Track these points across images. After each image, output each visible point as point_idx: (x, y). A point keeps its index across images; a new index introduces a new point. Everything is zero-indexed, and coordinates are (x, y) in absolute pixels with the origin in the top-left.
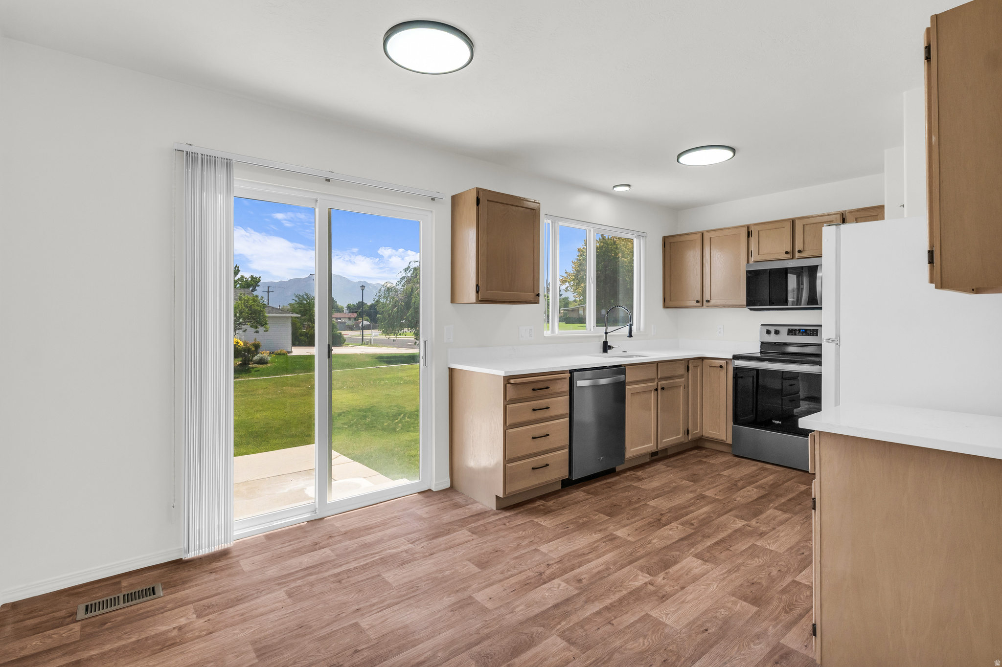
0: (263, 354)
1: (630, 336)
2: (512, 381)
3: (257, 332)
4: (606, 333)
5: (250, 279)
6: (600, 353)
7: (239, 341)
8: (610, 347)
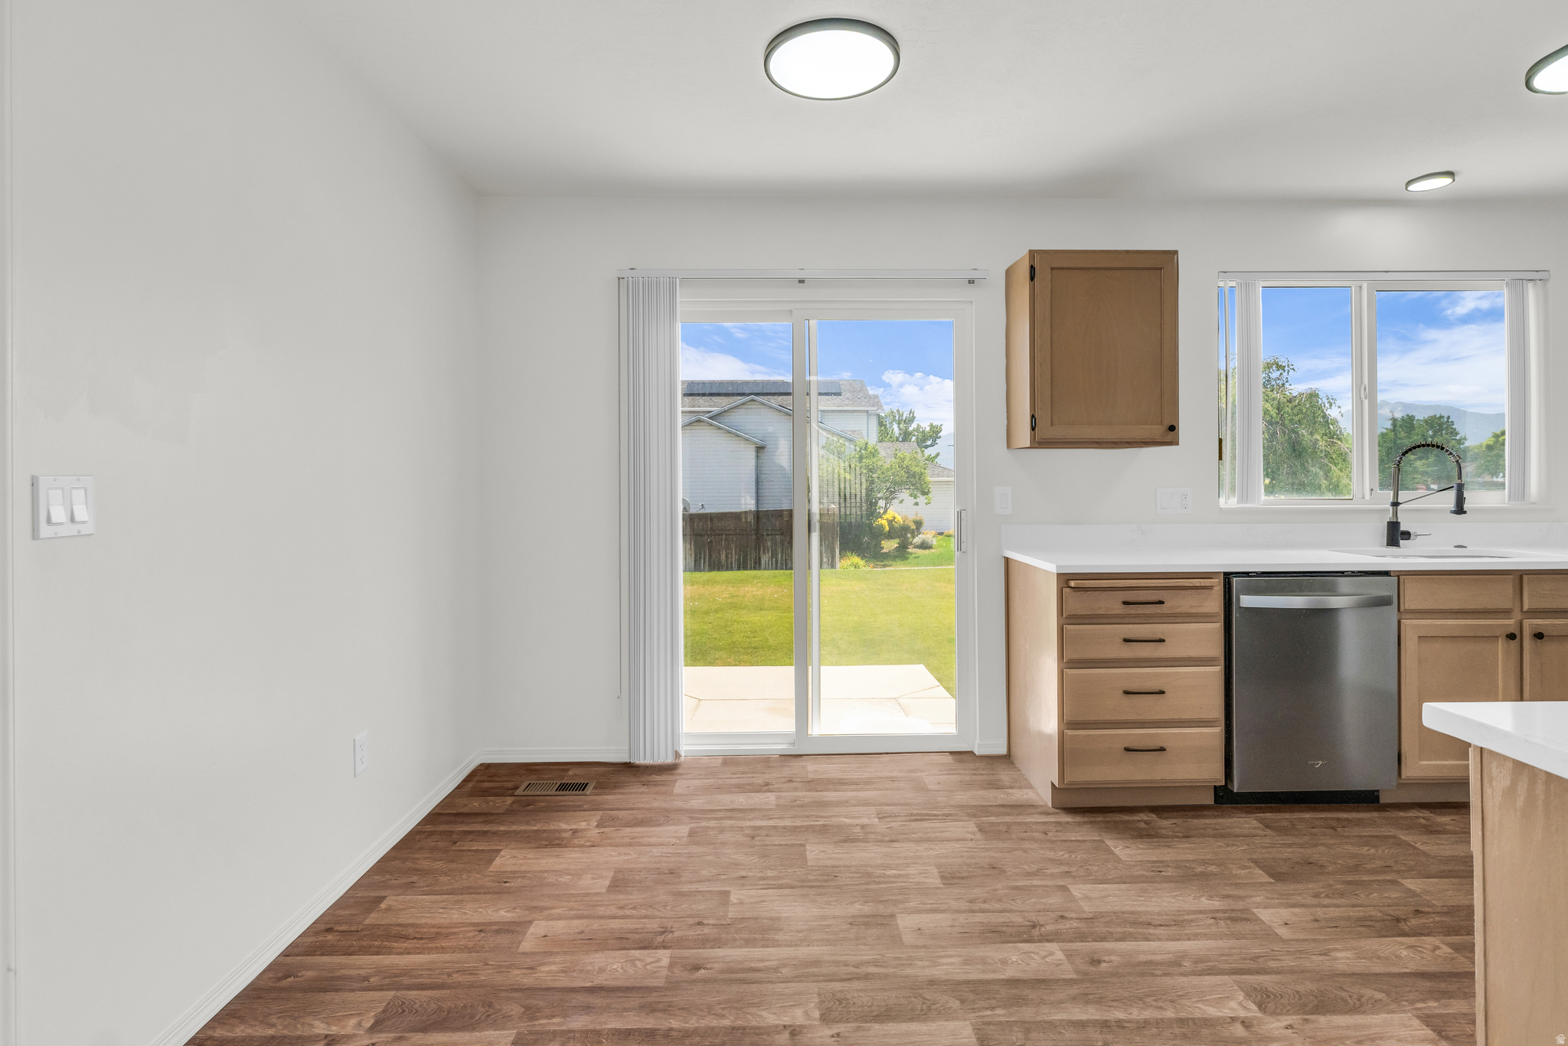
0: (927, 535)
1: (1460, 510)
2: (1072, 584)
3: (916, 504)
4: (1395, 504)
5: (928, 429)
6: (1382, 546)
7: (896, 515)
8: (1407, 535)
